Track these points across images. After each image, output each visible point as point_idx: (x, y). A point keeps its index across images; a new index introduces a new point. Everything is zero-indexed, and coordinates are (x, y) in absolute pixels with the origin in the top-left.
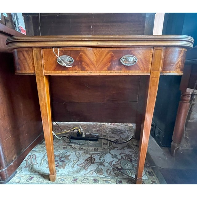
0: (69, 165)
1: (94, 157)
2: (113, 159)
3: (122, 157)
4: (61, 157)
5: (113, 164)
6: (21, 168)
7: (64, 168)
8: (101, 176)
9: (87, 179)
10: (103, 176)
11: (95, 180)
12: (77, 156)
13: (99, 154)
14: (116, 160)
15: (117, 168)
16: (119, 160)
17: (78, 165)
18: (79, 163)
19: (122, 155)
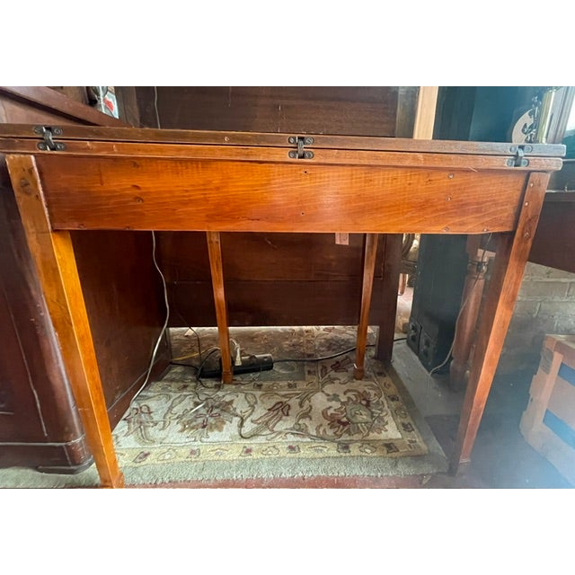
0: (231, 422)
1: (289, 403)
2: (330, 404)
3: (349, 398)
4: (212, 407)
5: (329, 414)
6: (117, 437)
7: (220, 430)
8: (305, 440)
9: (274, 447)
10: (309, 440)
11: (291, 448)
12: (249, 402)
13: (298, 394)
14: (336, 405)
15: (339, 422)
16: (343, 403)
17: (252, 421)
18: (255, 417)
19: (349, 394)
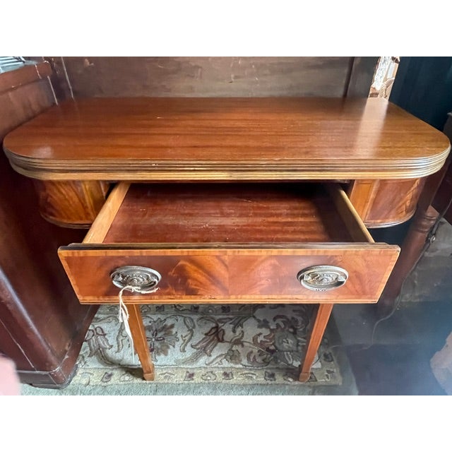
0: (174, 346)
1: (223, 328)
2: (259, 331)
3: (278, 326)
4: (156, 330)
5: (259, 341)
6: (83, 357)
7: (166, 354)
8: (238, 366)
9: (212, 372)
10: (241, 366)
11: (225, 374)
12: (188, 327)
13: (231, 319)
14: (265, 332)
15: (268, 350)
16: (272, 331)
17: (192, 346)
18: (194, 341)
19: (279, 321)
